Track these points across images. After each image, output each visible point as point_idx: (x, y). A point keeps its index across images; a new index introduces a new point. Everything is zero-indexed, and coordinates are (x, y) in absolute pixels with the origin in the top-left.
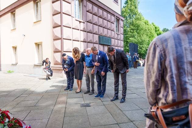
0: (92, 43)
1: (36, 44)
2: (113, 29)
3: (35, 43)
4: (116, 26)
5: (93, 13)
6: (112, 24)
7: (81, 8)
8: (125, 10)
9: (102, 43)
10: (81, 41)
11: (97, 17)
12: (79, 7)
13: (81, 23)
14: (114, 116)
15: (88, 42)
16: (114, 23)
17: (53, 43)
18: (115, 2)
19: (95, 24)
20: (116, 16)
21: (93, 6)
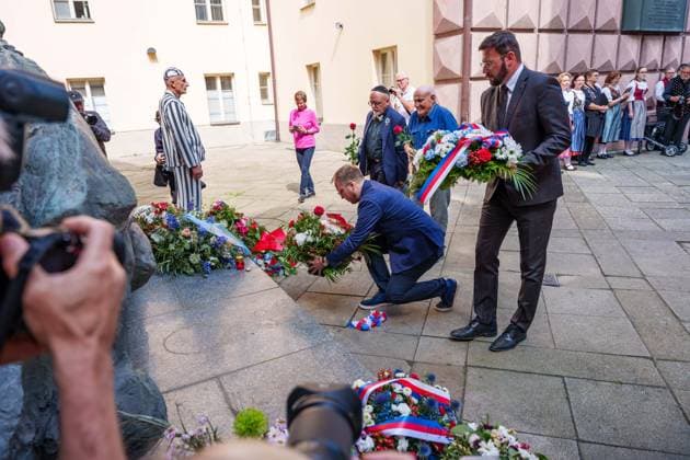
0: (588, 31)
1: (377, 53)
3: (374, 51)
9: (638, 29)
10: (540, 31)
14: (643, 331)
15: (570, 31)
17: (434, 48)
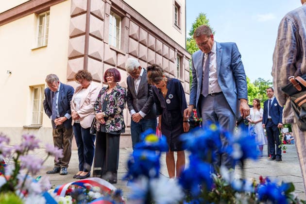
1: (32, 88)
2: (173, 71)
3: (30, 87)
4: (178, 68)
5: (140, 41)
6: (170, 62)
7: (120, 30)
8: (190, 45)
11: (147, 48)
12: (117, 28)
13: (119, 55)
16: (175, 61)
18: (176, 28)
19: (143, 59)
20: (178, 51)
21: (139, 29)
